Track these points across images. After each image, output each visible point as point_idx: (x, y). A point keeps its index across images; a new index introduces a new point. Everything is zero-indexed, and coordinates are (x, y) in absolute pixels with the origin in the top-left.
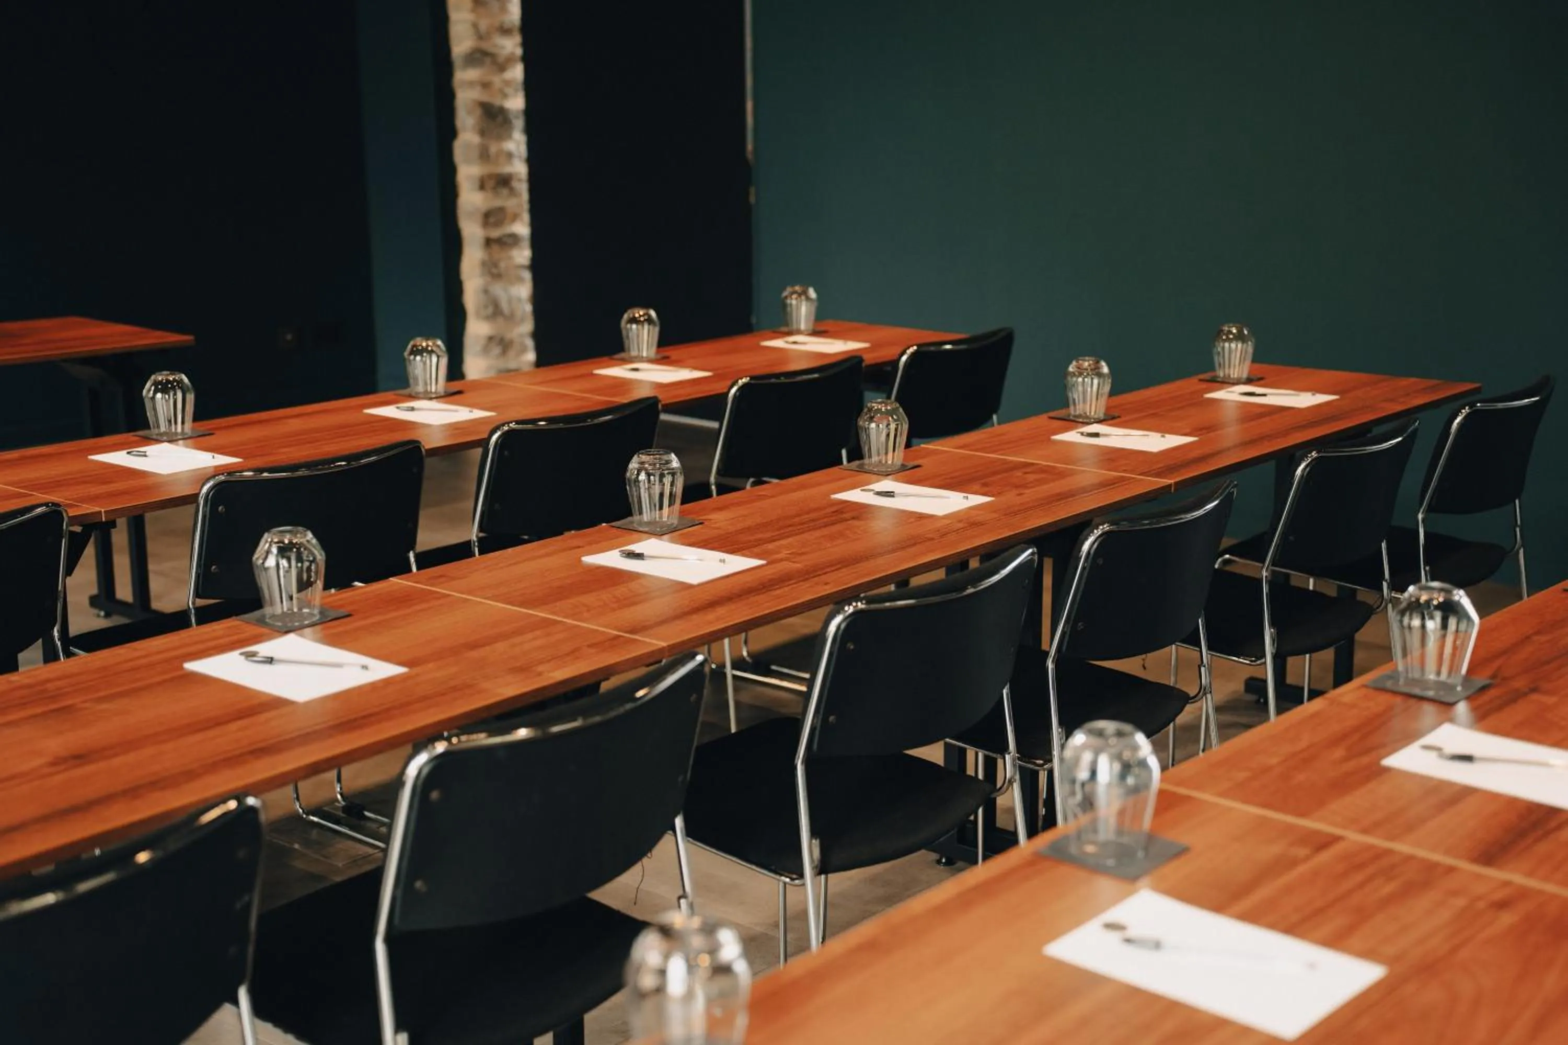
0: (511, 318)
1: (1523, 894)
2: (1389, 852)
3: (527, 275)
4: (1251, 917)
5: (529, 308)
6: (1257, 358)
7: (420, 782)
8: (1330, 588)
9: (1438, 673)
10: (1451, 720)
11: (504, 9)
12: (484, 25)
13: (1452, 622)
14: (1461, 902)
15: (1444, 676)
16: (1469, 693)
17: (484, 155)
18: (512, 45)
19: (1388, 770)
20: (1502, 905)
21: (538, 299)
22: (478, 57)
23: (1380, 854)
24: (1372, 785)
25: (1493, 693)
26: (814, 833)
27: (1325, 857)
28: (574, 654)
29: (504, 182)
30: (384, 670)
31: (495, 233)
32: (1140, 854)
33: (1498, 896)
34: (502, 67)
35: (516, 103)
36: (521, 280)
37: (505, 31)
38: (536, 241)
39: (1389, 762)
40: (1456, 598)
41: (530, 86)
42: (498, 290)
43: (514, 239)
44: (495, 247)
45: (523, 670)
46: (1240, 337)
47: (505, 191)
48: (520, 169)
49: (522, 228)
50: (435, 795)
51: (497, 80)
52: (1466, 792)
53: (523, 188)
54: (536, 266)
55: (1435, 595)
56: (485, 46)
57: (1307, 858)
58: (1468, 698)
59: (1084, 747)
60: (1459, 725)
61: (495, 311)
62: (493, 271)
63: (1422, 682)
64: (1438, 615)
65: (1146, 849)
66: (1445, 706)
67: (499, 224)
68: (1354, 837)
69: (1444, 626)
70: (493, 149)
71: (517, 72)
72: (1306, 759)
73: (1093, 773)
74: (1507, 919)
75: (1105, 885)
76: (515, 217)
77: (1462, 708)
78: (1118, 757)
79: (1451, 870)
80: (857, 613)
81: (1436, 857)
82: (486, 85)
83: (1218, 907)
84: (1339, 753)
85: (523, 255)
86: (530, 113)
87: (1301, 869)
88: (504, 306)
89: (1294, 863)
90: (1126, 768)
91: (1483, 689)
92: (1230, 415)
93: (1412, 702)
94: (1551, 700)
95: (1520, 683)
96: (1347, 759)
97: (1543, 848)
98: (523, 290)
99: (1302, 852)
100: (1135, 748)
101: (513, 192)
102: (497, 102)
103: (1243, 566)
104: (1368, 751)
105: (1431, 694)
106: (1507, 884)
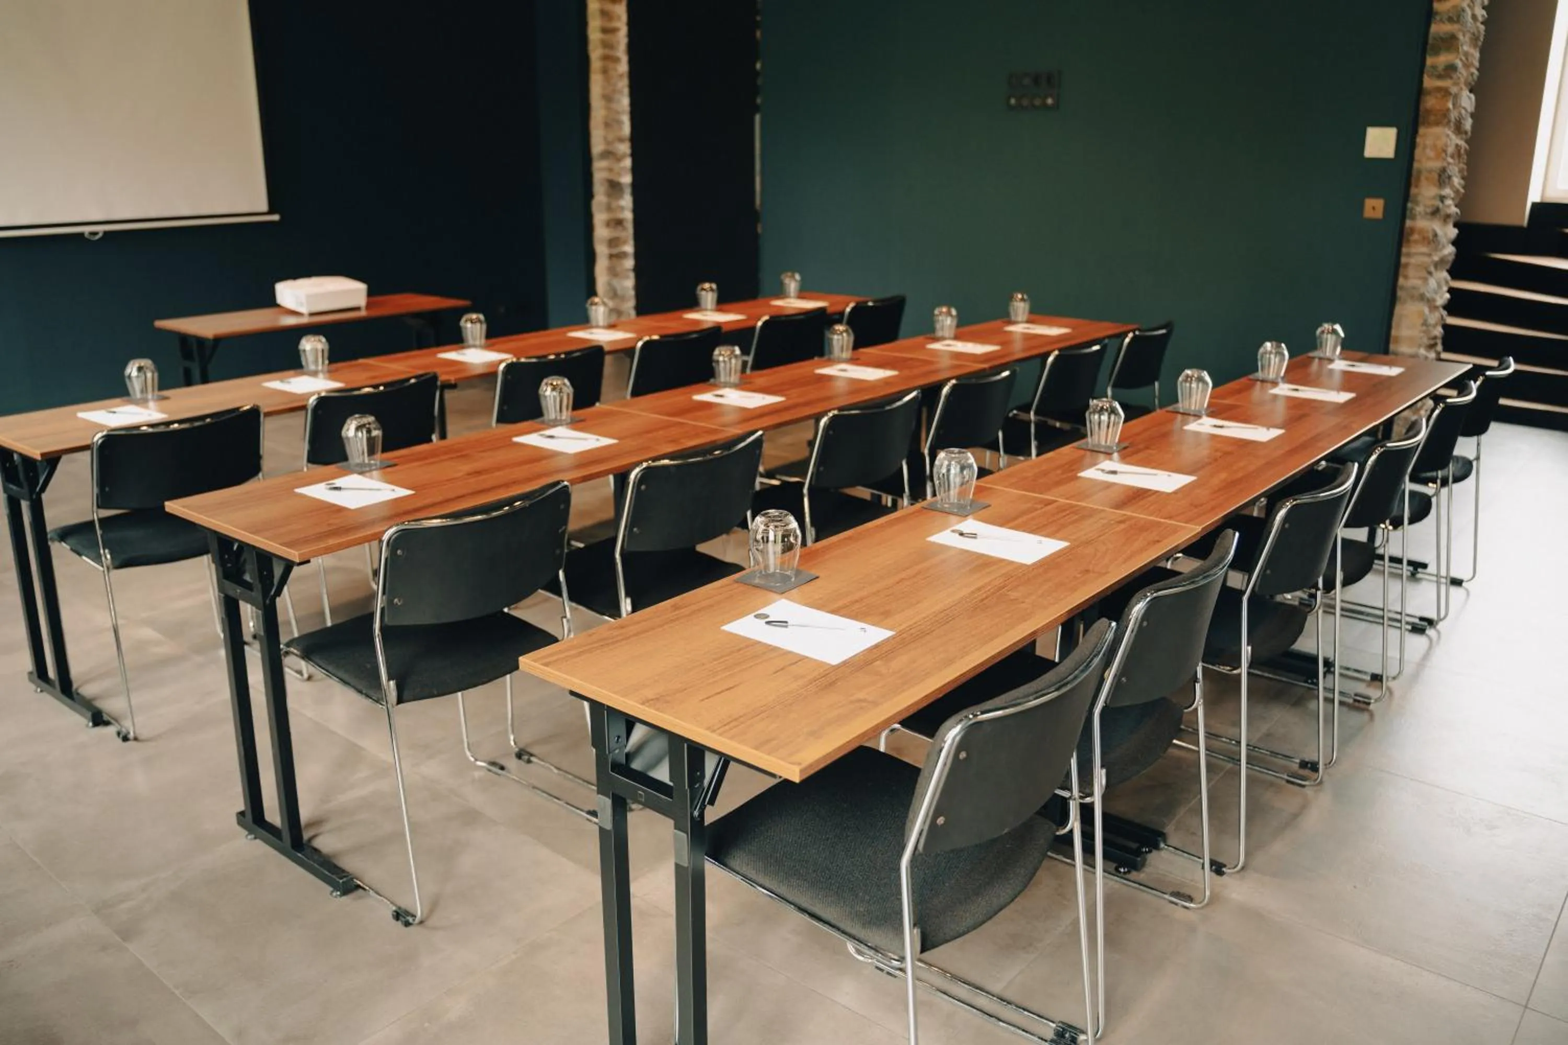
0: (623, 299)
1: (1130, 518)
2: (1077, 506)
3: (632, 275)
4: (1016, 528)
5: (632, 293)
6: (1031, 312)
7: (637, 480)
8: (1067, 427)
9: (1106, 442)
10: (1111, 459)
11: (621, 129)
12: (611, 137)
13: (1113, 417)
14: (1104, 521)
15: (1108, 443)
16: (1118, 449)
17: (609, 208)
18: (625, 148)
19: (1080, 477)
20: (1121, 522)
21: (638, 288)
22: (607, 154)
23: (1072, 506)
24: (1072, 483)
25: (1129, 450)
26: (813, 524)
27: (1049, 507)
28: (697, 435)
29: (619, 223)
30: (606, 441)
31: (615, 251)
32: (969, 508)
33: (1121, 519)
34: (619, 159)
35: (627, 179)
36: (627, 277)
37: (621, 140)
38: (637, 255)
39: (1079, 475)
40: (1114, 405)
41: (635, 170)
42: (615, 282)
43: (623, 255)
44: (614, 259)
45: (673, 441)
46: (1022, 300)
47: (620, 228)
48: (628, 215)
49: (629, 248)
50: (643, 487)
51: (616, 167)
52: (1114, 484)
53: (630, 227)
54: (637, 270)
55: (1105, 404)
56: (611, 148)
57: (1042, 508)
58: (1118, 452)
59: (944, 458)
60: (1114, 461)
61: (614, 294)
62: (613, 272)
63: (1099, 445)
64: (1106, 414)
65: (971, 506)
66: (1108, 454)
67: (617, 246)
68: (1062, 501)
69: (1109, 418)
70: (614, 204)
71: (628, 162)
72: (1045, 473)
73: (948, 470)
74: (1122, 526)
75: (953, 518)
76: (625, 242)
77: (1116, 455)
78: (959, 462)
79: (1103, 511)
80: (834, 416)
81: (1096, 507)
82: (610, 170)
83: (1001, 525)
84: (1059, 472)
85: (630, 263)
86: (635, 186)
87: (1039, 512)
88: (619, 292)
89: (1036, 510)
90: (962, 469)
91: (1125, 448)
92: (1018, 338)
93: (1094, 453)
94: (1154, 452)
95: (1141, 446)
96: (1063, 474)
97: (1141, 503)
98: (629, 283)
99: (1039, 506)
100: (968, 459)
101: (625, 229)
102: (615, 178)
103: (1023, 416)
104: (1073, 470)
105: (1102, 450)
106: (1125, 515)
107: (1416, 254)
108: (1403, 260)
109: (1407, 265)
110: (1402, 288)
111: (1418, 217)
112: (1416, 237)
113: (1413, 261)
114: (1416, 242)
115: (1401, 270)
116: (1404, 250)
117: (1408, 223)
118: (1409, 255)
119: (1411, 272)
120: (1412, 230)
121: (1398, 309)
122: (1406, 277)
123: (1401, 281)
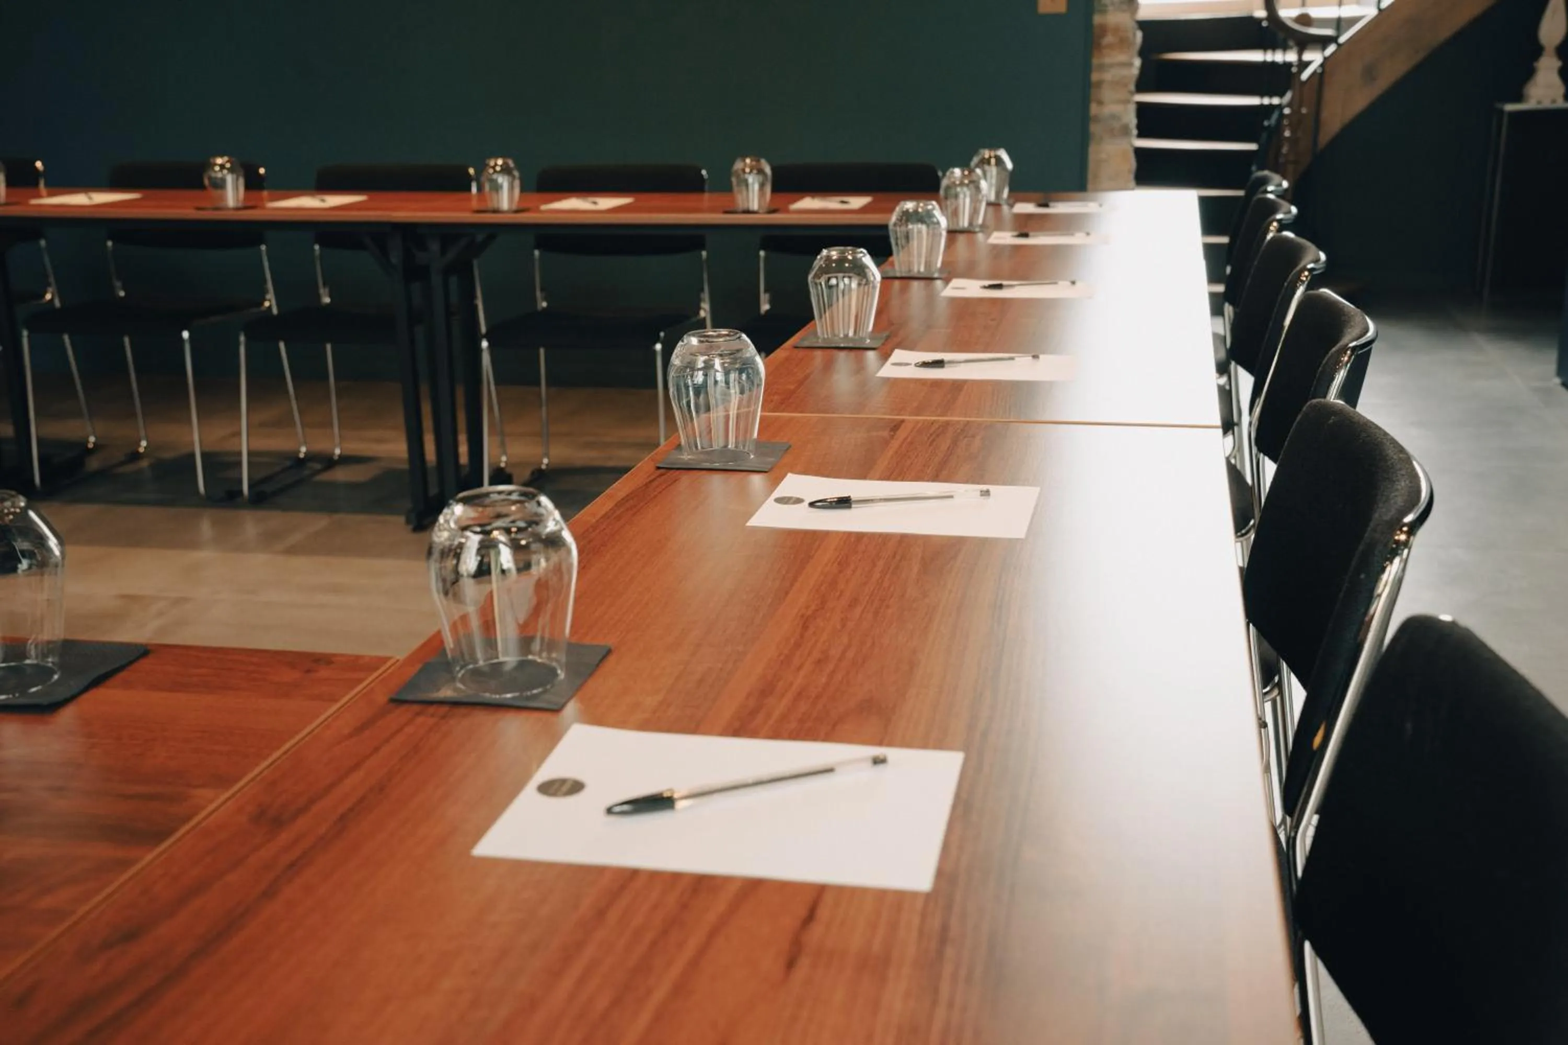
107: (1112, 66)
108: (1095, 77)
109: (1099, 84)
110: (1097, 119)
111: (1110, 8)
112: (1109, 39)
113: (1108, 76)
114: (1111, 46)
115: (1093, 91)
116: (1095, 61)
117: (1097, 19)
118: (1102, 68)
119: (1107, 94)
120: (1104, 30)
121: (1092, 149)
122: (1100, 103)
123: (1094, 109)
